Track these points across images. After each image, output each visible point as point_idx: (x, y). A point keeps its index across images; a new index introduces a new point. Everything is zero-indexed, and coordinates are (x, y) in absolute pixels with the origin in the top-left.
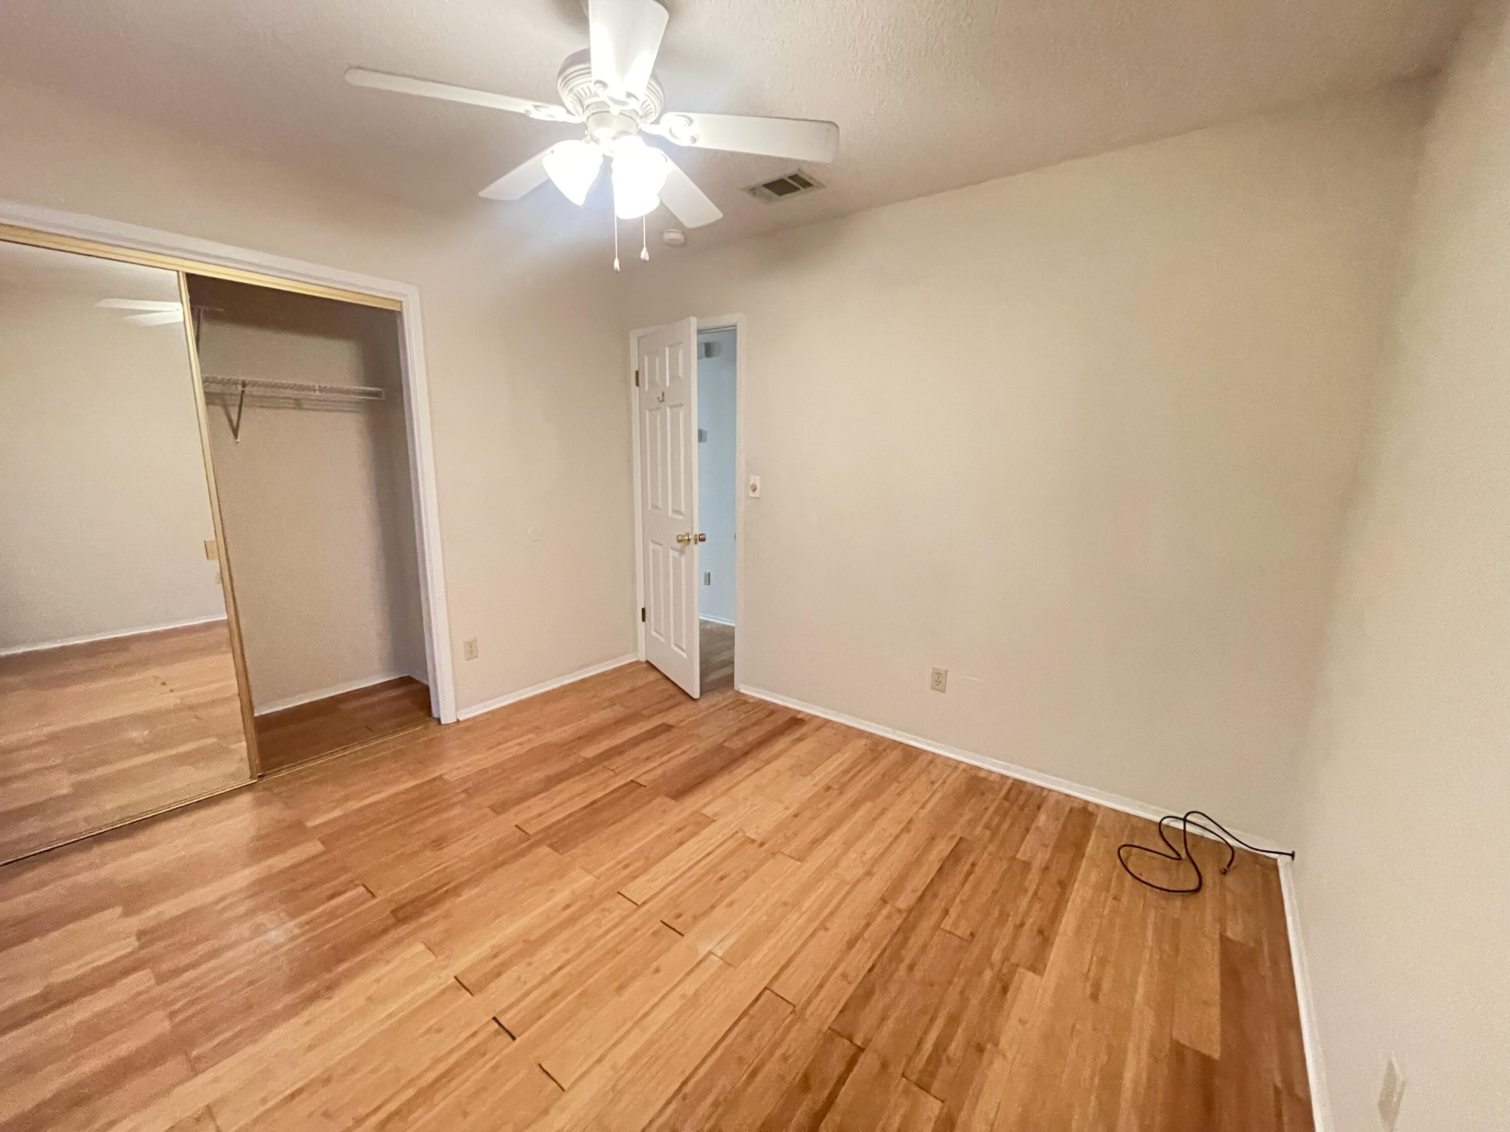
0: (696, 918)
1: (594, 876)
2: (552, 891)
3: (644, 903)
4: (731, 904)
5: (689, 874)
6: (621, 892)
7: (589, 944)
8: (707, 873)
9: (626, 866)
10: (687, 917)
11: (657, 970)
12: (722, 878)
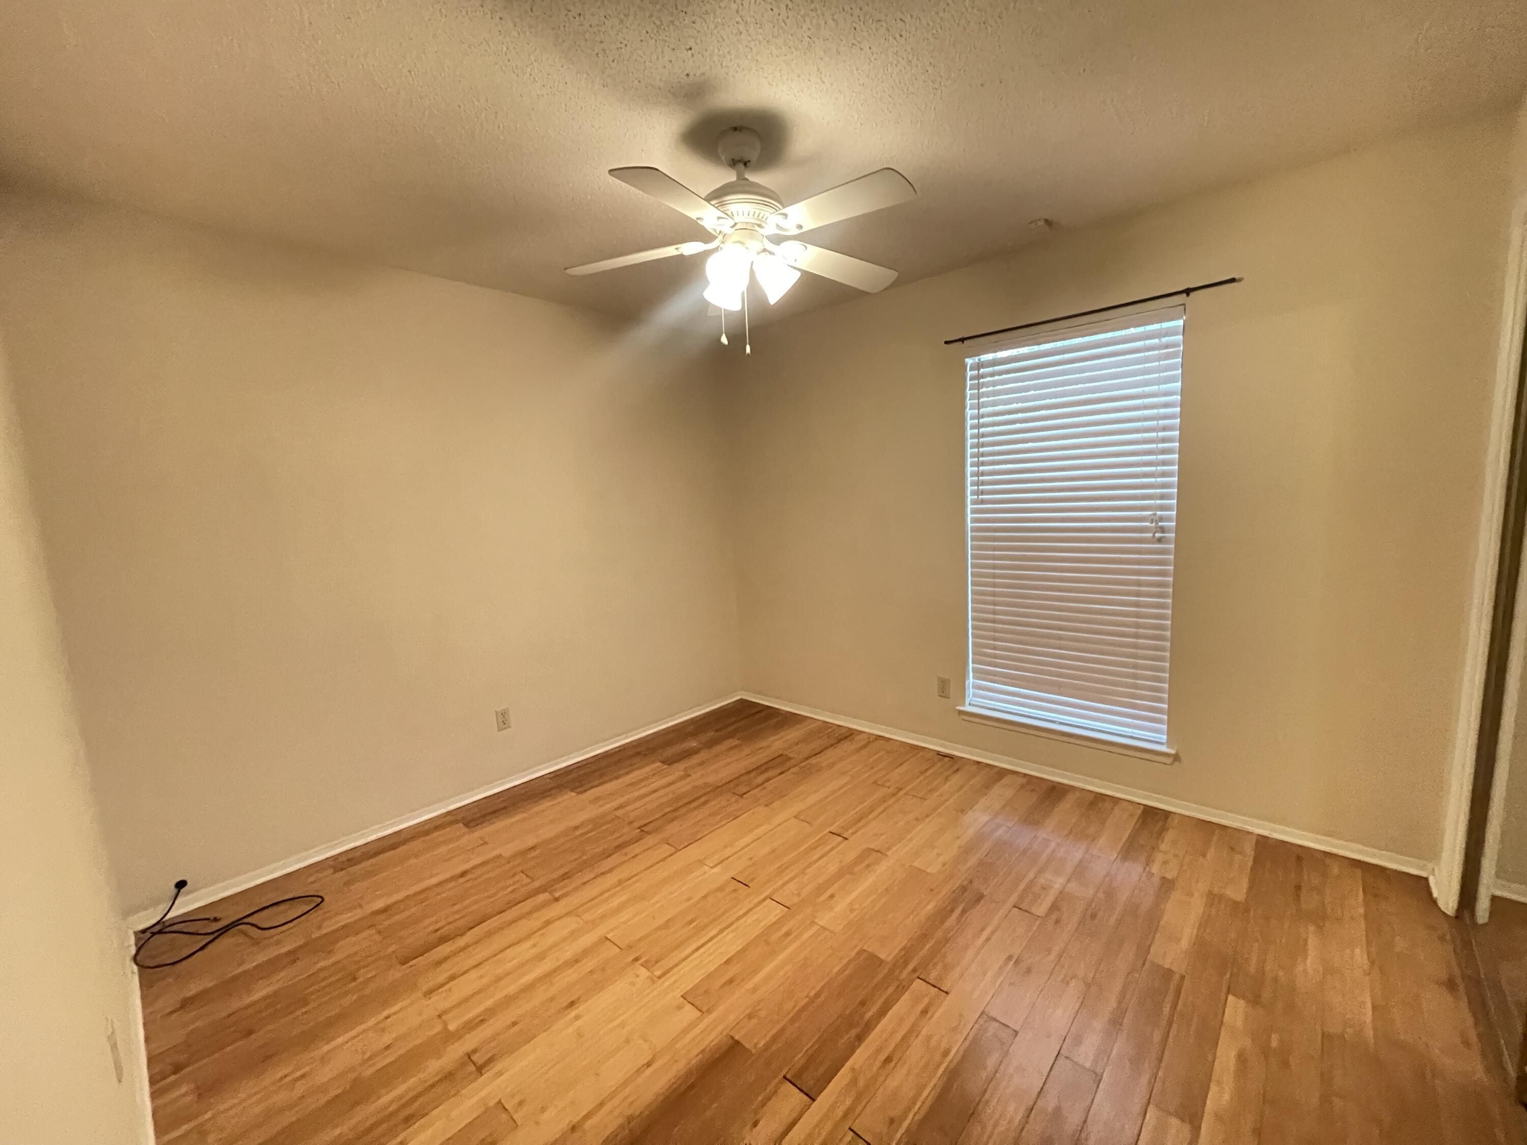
0: (721, 889)
1: (816, 923)
2: (852, 910)
3: (764, 900)
4: (689, 899)
5: (724, 925)
6: (787, 909)
7: (803, 872)
8: (706, 926)
9: (788, 934)
10: (730, 889)
11: (751, 859)
12: (691, 922)
